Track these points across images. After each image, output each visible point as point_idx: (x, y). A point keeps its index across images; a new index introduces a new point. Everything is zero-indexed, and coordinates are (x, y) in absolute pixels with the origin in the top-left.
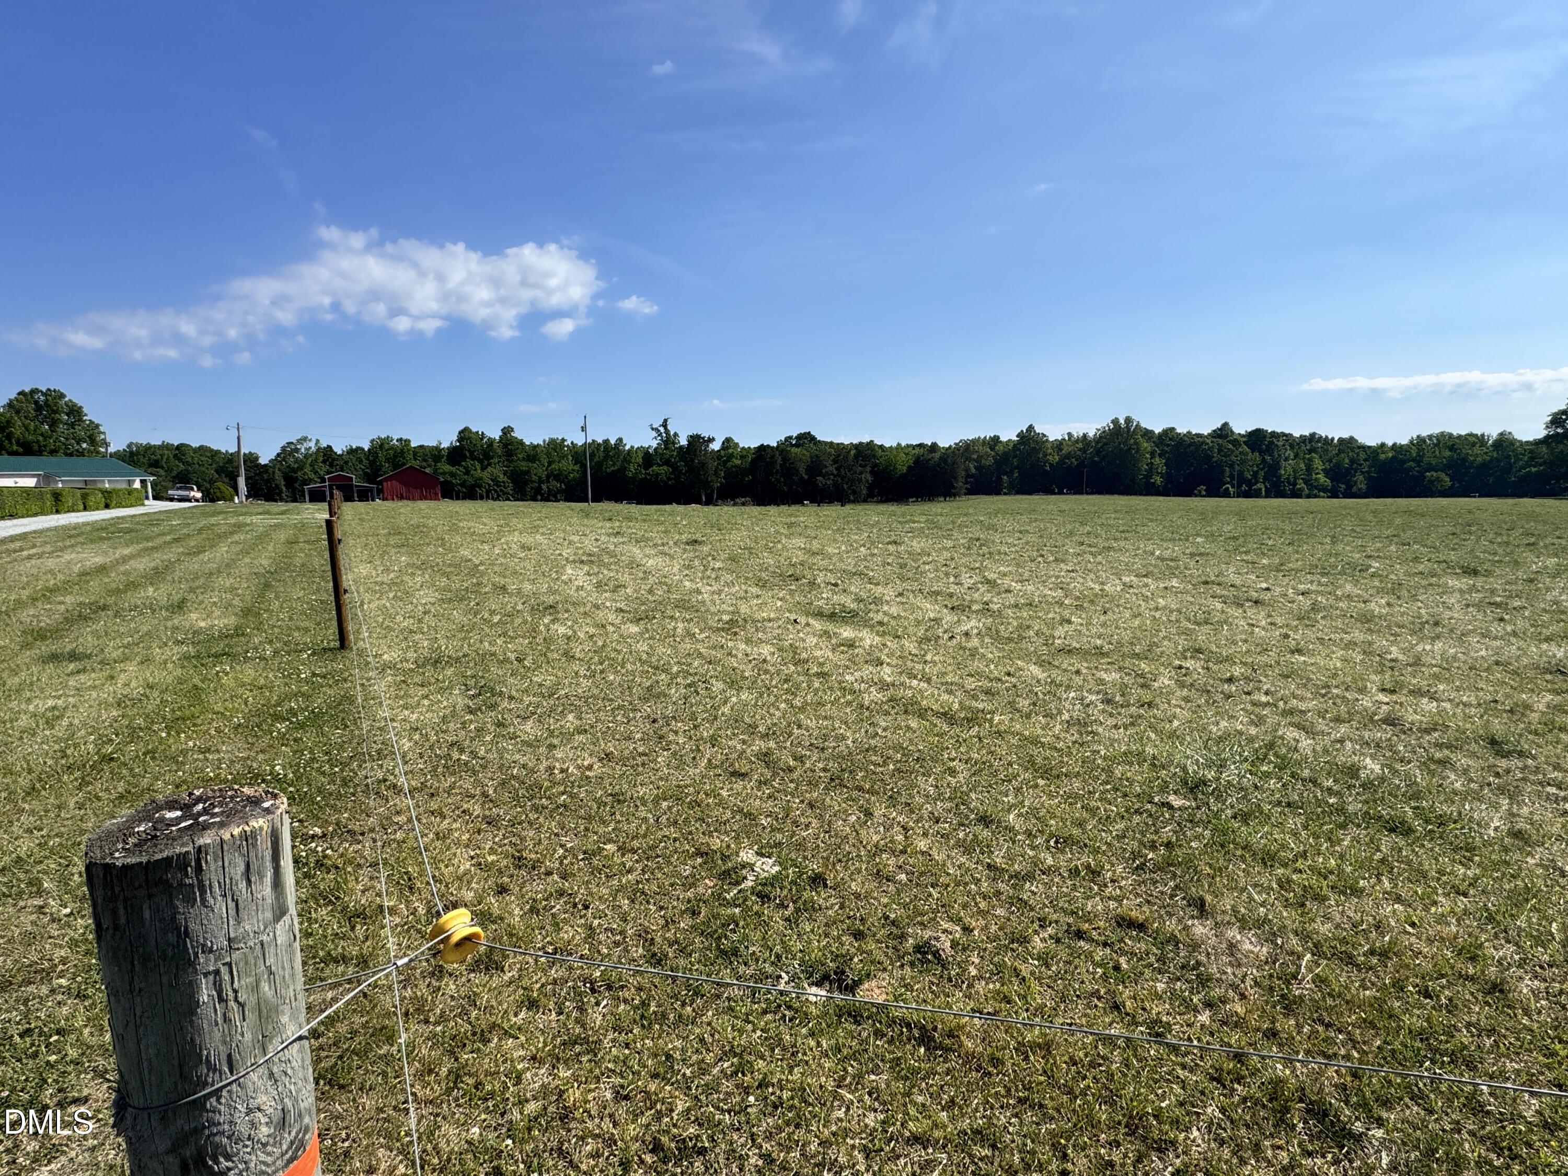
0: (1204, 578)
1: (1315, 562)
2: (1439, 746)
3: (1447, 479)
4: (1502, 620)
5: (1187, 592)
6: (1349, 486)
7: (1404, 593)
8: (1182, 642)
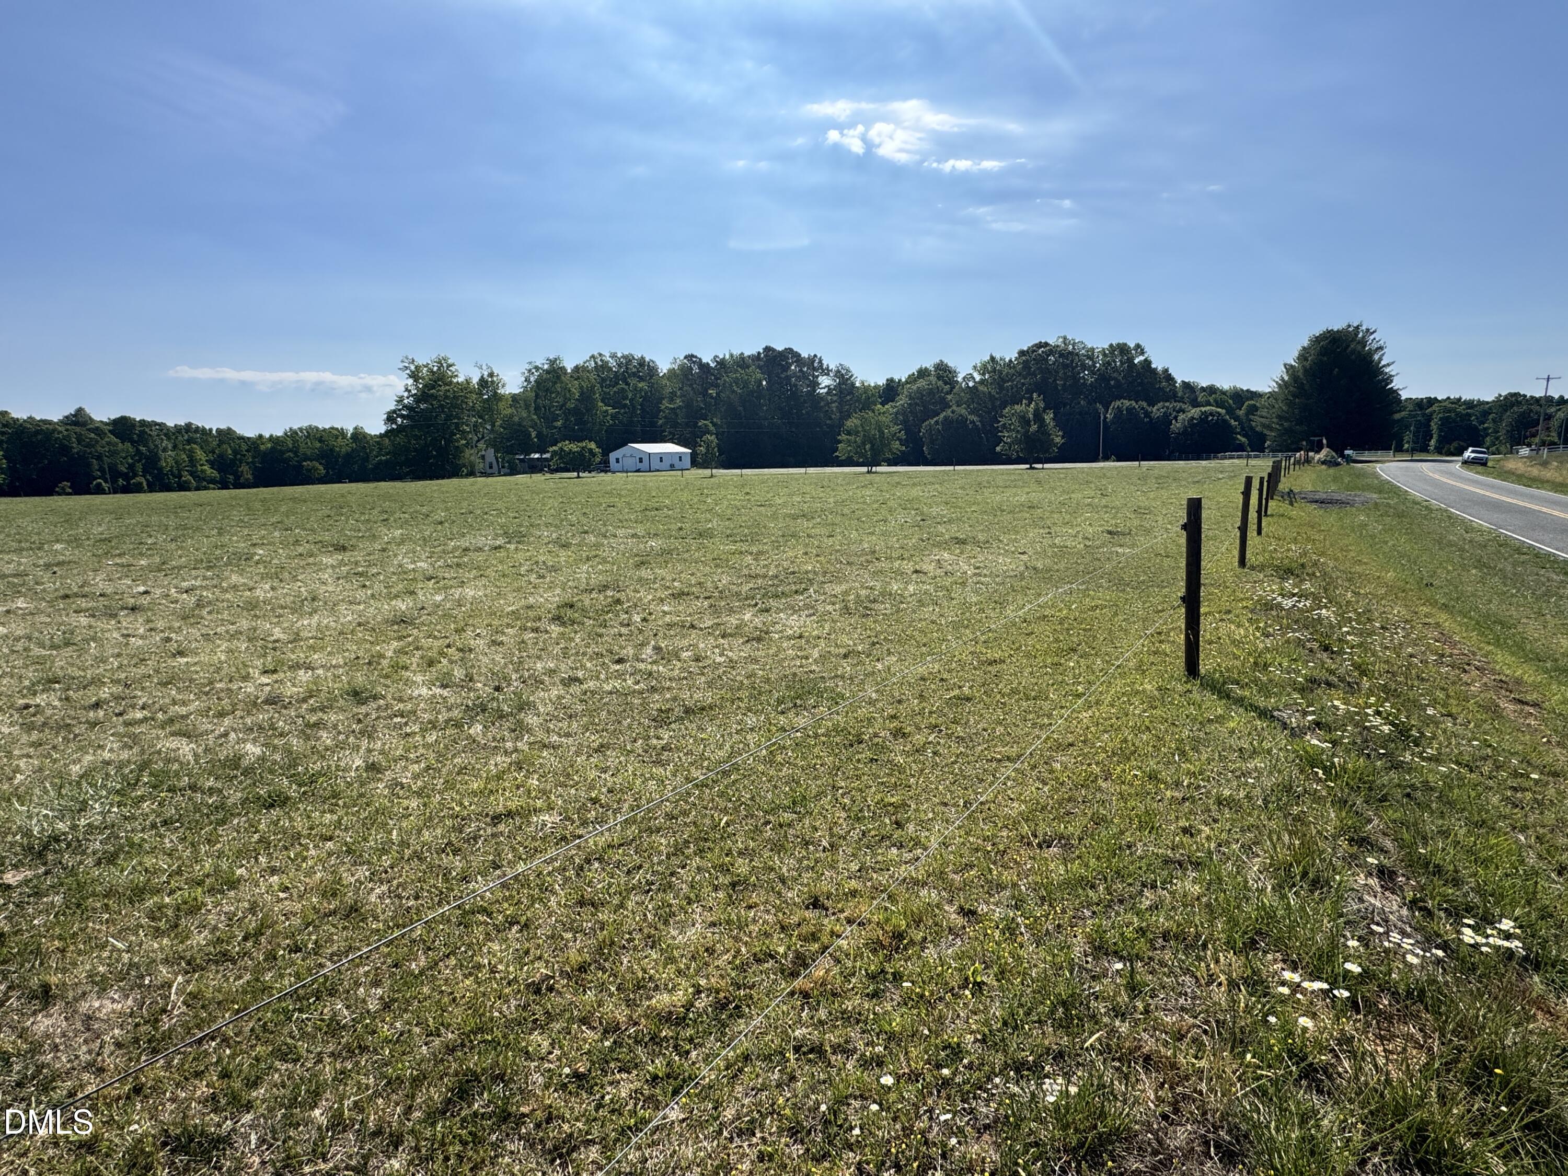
0: (62, 593)
1: (201, 556)
2: (313, 710)
3: (321, 467)
4: (364, 586)
5: (39, 611)
6: (238, 477)
7: (286, 575)
8: (31, 674)
